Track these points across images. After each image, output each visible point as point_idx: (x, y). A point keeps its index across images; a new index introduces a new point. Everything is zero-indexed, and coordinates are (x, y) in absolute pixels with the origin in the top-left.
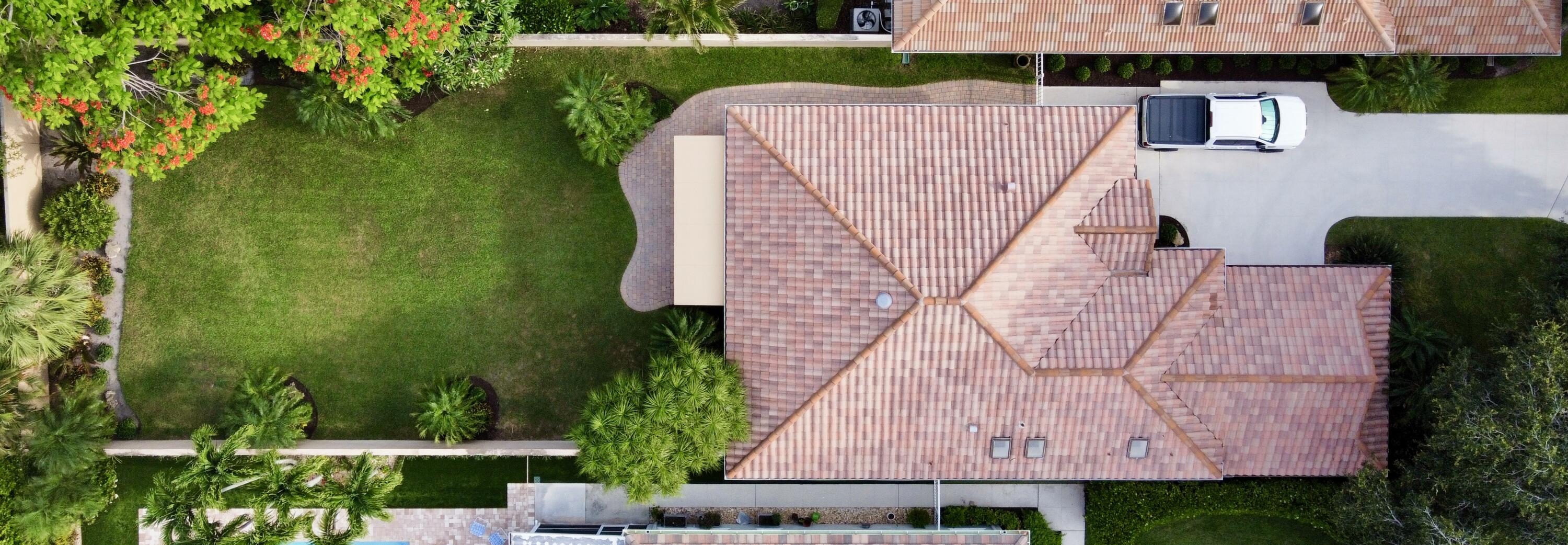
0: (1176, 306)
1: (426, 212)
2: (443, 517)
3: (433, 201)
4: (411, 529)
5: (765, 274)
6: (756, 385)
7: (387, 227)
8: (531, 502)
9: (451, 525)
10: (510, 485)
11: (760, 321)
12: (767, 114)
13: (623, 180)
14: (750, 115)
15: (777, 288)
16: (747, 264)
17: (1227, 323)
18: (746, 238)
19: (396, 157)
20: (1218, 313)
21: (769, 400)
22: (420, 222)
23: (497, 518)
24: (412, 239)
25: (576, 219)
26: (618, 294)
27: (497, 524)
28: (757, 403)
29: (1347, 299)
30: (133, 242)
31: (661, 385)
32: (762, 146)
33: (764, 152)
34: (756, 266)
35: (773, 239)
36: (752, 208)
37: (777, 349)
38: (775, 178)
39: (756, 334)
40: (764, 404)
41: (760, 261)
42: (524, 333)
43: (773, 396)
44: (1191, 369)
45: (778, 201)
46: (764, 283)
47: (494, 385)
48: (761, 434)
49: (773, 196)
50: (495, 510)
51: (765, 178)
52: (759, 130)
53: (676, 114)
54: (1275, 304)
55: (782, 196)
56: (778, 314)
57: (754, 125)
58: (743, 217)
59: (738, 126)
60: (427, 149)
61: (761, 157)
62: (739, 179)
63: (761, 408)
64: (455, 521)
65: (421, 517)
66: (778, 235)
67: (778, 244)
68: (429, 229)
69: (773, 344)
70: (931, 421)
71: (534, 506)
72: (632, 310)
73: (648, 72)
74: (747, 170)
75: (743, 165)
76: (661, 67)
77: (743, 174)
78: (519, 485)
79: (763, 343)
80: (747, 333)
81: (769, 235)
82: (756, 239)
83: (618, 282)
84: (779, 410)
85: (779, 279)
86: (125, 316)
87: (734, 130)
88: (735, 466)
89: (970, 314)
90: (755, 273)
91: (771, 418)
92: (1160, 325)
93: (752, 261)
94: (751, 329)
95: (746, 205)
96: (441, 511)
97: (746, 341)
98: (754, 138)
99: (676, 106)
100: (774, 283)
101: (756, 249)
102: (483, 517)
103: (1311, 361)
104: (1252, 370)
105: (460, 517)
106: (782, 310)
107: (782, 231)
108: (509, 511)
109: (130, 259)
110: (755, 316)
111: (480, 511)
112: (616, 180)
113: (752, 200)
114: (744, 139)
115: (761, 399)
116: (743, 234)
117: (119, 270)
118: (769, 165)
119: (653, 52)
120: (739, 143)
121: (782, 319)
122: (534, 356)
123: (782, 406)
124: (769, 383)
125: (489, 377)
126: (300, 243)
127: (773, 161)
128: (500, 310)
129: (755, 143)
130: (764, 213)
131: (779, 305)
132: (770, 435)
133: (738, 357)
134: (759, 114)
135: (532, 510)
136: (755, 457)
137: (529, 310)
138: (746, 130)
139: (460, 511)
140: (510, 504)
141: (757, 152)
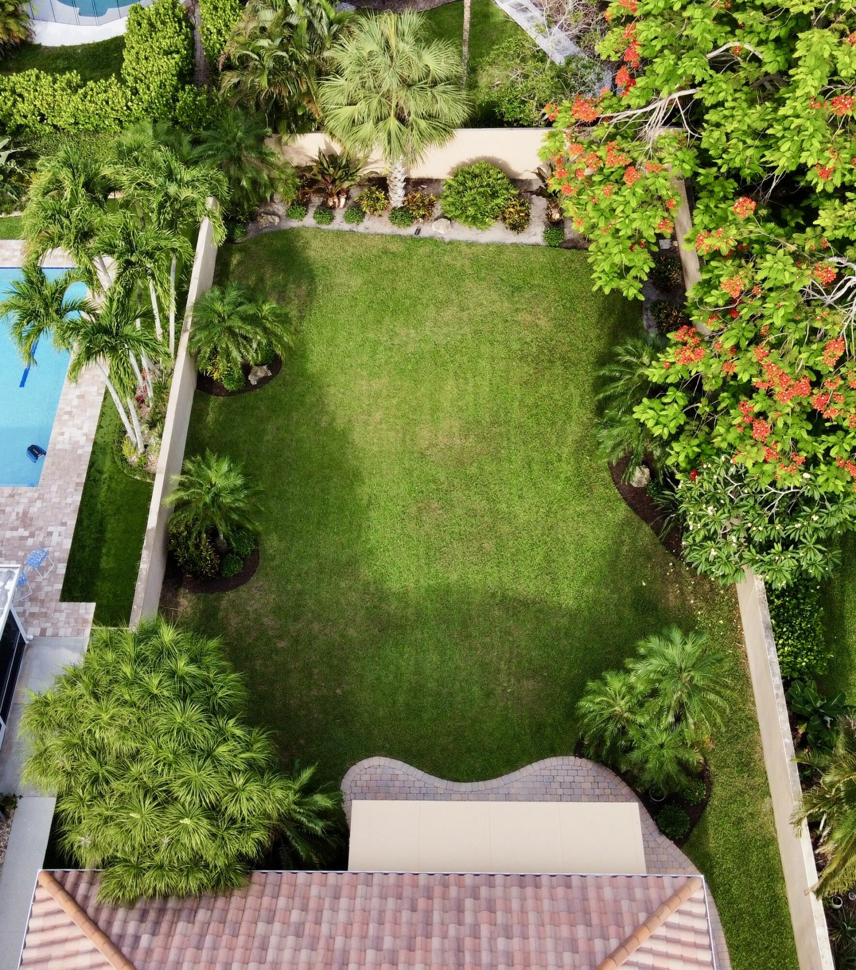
1: (495, 513)
2: (64, 524)
3: (509, 518)
4: (54, 488)
5: (404, 930)
6: (201, 915)
7: (473, 470)
8: (62, 632)
9: (50, 534)
10: (92, 606)
11: (318, 922)
12: (696, 946)
13: (552, 763)
14: (689, 914)
15: (378, 948)
16: (421, 904)
18: (469, 903)
19: (567, 479)
21: (170, 934)
22: (480, 504)
23: (47, 589)
24: (456, 495)
25: (488, 694)
26: (370, 753)
27: (39, 588)
28: (168, 917)
30: (451, 243)
32: (637, 928)
33: (628, 930)
34: (418, 917)
35: (468, 942)
36: (523, 911)
37: (264, 948)
38: (582, 945)
39: (295, 916)
40: (164, 927)
41: (428, 923)
42: (316, 626)
43: (176, 941)
45: (541, 952)
46: (388, 927)
47: (243, 588)
48: (110, 923)
49: (549, 943)
50: (59, 586)
51: (581, 931)
52: (668, 925)
53: (666, 843)
55: (551, 957)
56: (329, 949)
57: (674, 919)
58: (507, 899)
59: (669, 892)
60: (581, 515)
61: (619, 925)
62: (576, 892)
63: (157, 923)
64: (55, 538)
65: (69, 500)
66: (476, 951)
67: (460, 950)
68: (472, 513)
69: (273, 941)
71: (56, 635)
72: (343, 772)
73: (732, 800)
74: (593, 904)
75: (600, 899)
76: (740, 820)
77: (585, 899)
78: (91, 617)
79: (277, 926)
80: (298, 901)
81: (476, 936)
82: (468, 918)
83: (391, 753)
84: (149, 951)
85: (394, 952)
86: (365, 236)
87: (661, 887)
90: (405, 915)
91: (137, 938)
93: (428, 913)
94: (304, 909)
95: (530, 904)
96: (72, 523)
97: (282, 902)
98: (652, 915)
99: (679, 843)
100: (388, 943)
101: (452, 915)
102: (53, 572)
105: (59, 544)
106: (337, 955)
107: (485, 957)
108: (55, 603)
109: (433, 241)
110: (326, 914)
111: (62, 569)
112: (553, 752)
113: (539, 911)
114: (647, 902)
115: (173, 923)
116: (476, 897)
117: (418, 231)
118: (605, 938)
119: (765, 808)
120: (639, 893)
121: (320, 955)
122: (280, 637)
124: (202, 936)
125: (257, 581)
126: (451, 382)
127: (614, 943)
128: (354, 597)
129: (642, 917)
130: (516, 929)
131: (345, 952)
132: (106, 935)
133: (255, 889)
134: (696, 932)
135: (49, 632)
136: (70, 913)
137: (351, 632)
138: (665, 903)
139: (68, 544)
140: (65, 605)
141: (627, 920)
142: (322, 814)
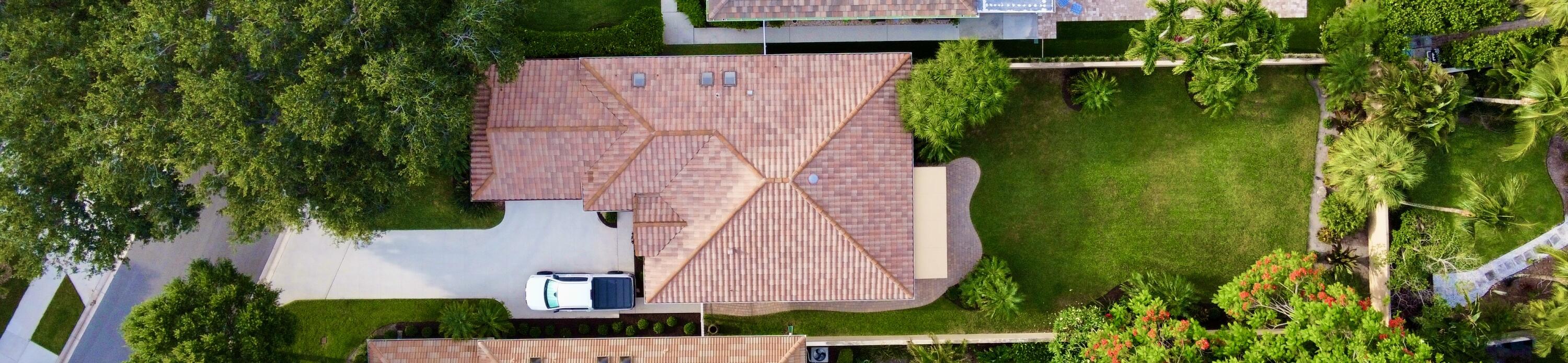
0: (617, 175)
1: (1111, 221)
2: (1101, 15)
3: (1108, 229)
4: (1122, 6)
5: (888, 191)
6: (892, 118)
7: (1137, 211)
8: (1040, 26)
9: (1095, 9)
10: (1055, 37)
11: (891, 160)
12: (887, 294)
13: (980, 245)
14: (899, 293)
15: (880, 182)
16: (899, 196)
17: (582, 163)
18: (900, 213)
19: (1132, 258)
20: (587, 169)
21: (884, 108)
22: (1116, 214)
23: (1063, 14)
24: (1121, 203)
25: (1011, 219)
26: (982, 169)
27: (1064, 10)
28: (892, 106)
29: (502, 179)
30: (1309, 198)
31: (956, 120)
32: (891, 274)
33: (889, 270)
34: (893, 195)
35: (883, 214)
36: (897, 233)
37: (879, 142)
38: (882, 253)
39: (893, 151)
40: (887, 105)
41: (891, 199)
42: (1045, 141)
43: (881, 111)
44: (607, 134)
45: (880, 239)
46: (889, 185)
47: (1066, 105)
48: (889, 85)
49: (883, 242)
50: (1065, 20)
51: (889, 253)
52: (893, 284)
53: (945, 289)
54: (549, 175)
55: (878, 242)
56: (879, 165)
57: (896, 287)
58: (902, 227)
59: (906, 286)
60: (1111, 263)
61: (892, 267)
62: (906, 252)
63: (889, 103)
64: (1091, 13)
65: (1115, 15)
66: (880, 217)
67: (880, 211)
68: (1110, 211)
69: (882, 145)
70: (778, 98)
71: (1039, 23)
72: (973, 158)
73: (963, 318)
74: (900, 258)
75: (903, 261)
76: (955, 321)
77: (903, 255)
78: (1049, 37)
79: (888, 146)
80: (899, 151)
81: (886, 216)
82: (894, 213)
83: (982, 178)
84: (877, 102)
85: (879, 188)
86: (1314, 148)
87: (909, 283)
88: (905, 63)
89: (759, 172)
90: (894, 191)
91: (883, 97)
92: (629, 164)
93: (896, 199)
94: (896, 154)
95: (900, 235)
96: (1102, 19)
97: (899, 146)
98: (896, 279)
99: (944, 295)
100: (882, 185)
101: (894, 207)
102: (1073, 16)
103: (528, 141)
104: (568, 135)
105: (1089, 15)
106: (877, 168)
107: (877, 220)
108: (1055, 20)
109: (1312, 185)
110: (894, 162)
111: (1074, 19)
112: (984, 245)
113: (897, 239)
114: (902, 278)
115: (889, 108)
116: (902, 216)
117: (1318, 178)
118: (886, 262)
119: (961, 330)
120: (906, 275)
121: (877, 162)
122: (1039, 126)
123: (877, 105)
124: (884, 120)
125: (1069, 111)
126: (1196, 200)
127: (884, 264)
128: (1061, 157)
129: (895, 275)
130: (889, 230)
131: (878, 171)
132: (883, 86)
133: (904, 135)
134: (893, 294)
135: (1040, 20)
136: (893, 69)
137: (1042, 157)
138: (901, 284)
139: (1089, 19)
140: (1055, 24)
141: (894, 270)
142: (937, 156)
